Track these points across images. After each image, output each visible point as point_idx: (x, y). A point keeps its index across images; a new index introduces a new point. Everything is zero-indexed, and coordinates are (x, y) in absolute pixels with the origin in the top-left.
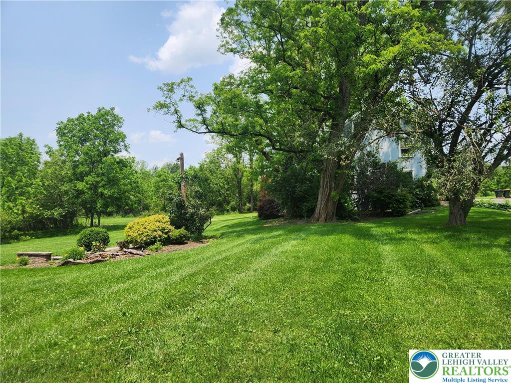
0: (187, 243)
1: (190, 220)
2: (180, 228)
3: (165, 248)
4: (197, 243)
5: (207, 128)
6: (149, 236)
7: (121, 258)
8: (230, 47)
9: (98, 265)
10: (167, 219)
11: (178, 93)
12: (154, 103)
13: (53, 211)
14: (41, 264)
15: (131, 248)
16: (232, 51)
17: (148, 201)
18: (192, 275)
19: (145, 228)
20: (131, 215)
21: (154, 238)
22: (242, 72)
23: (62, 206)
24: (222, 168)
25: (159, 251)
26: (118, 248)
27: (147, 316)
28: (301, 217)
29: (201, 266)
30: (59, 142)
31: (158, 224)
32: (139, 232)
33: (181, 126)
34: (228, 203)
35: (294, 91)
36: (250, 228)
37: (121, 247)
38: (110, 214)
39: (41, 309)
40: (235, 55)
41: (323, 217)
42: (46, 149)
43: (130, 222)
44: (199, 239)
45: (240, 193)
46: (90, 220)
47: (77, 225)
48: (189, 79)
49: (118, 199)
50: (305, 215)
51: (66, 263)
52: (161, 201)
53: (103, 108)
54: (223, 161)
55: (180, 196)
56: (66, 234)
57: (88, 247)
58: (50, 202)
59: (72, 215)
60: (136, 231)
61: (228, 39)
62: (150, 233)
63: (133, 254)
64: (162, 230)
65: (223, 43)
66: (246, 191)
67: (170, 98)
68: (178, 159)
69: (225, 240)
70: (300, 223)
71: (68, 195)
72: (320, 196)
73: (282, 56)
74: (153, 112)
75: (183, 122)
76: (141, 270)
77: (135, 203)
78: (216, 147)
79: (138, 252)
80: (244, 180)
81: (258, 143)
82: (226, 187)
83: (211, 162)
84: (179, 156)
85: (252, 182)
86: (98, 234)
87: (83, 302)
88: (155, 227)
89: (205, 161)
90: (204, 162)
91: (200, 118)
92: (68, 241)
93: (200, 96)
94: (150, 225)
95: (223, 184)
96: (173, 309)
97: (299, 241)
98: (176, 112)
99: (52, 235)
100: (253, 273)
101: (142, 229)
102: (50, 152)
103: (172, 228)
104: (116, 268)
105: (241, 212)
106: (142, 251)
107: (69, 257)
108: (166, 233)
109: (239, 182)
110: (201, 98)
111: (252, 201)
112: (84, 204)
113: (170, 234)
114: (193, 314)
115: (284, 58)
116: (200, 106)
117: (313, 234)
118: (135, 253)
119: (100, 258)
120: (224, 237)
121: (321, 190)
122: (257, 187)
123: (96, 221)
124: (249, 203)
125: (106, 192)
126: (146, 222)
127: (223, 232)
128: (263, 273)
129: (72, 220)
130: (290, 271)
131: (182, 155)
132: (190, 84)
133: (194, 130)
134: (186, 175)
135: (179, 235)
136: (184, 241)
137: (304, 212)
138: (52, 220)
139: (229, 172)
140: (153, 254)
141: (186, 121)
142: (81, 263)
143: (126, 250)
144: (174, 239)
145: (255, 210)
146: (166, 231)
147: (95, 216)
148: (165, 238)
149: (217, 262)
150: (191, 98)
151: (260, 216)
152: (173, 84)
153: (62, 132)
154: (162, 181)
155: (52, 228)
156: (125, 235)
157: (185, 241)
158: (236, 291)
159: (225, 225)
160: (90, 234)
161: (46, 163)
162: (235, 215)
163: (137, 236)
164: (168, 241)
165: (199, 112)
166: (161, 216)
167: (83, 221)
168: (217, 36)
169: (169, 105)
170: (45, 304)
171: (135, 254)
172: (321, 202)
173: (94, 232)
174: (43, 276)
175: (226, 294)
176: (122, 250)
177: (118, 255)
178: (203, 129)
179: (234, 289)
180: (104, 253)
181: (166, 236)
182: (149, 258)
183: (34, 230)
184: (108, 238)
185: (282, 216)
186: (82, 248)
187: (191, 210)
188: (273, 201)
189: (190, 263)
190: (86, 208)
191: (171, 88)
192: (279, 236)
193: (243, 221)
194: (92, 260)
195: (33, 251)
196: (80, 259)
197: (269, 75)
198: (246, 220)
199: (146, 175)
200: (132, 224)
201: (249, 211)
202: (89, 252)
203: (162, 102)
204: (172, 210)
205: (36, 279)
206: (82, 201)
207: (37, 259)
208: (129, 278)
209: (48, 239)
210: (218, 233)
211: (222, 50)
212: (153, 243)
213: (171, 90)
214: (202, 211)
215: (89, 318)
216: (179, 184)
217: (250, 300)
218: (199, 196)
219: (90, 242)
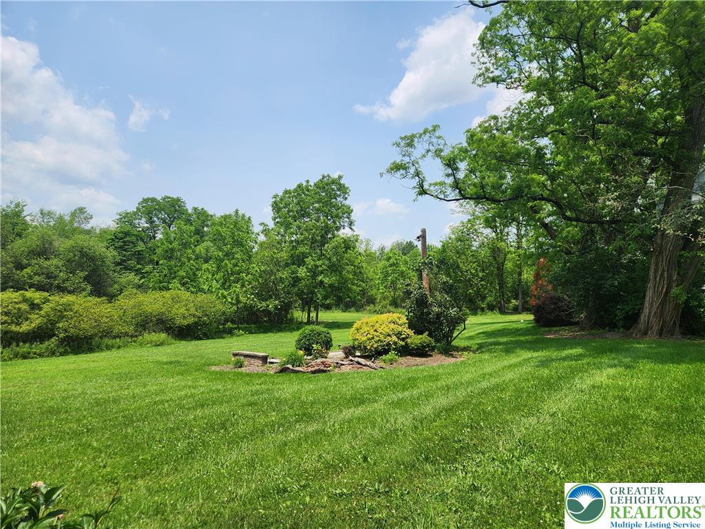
0: (431, 356)
1: (435, 323)
2: (422, 334)
3: (402, 360)
4: (446, 356)
5: (460, 192)
6: (381, 342)
7: (347, 369)
8: (491, 75)
9: (321, 375)
10: (404, 320)
11: (420, 148)
12: (388, 165)
13: (268, 302)
14: (257, 368)
15: (358, 356)
16: (493, 80)
17: (373, 292)
18: (449, 410)
19: (376, 331)
20: (352, 309)
21: (387, 345)
22: (508, 109)
23: (277, 297)
24: (474, 248)
25: (395, 364)
26: (343, 355)
27: (398, 468)
28: (613, 326)
29: (461, 394)
30: (274, 219)
31: (392, 326)
32: (369, 336)
33: (423, 192)
34: (484, 298)
35: (601, 127)
36: (522, 338)
37: (346, 353)
38: (328, 307)
39: (262, 432)
40: (499, 85)
41: (655, 328)
42: (261, 228)
43: (358, 322)
44: (448, 350)
45: (502, 284)
46: (307, 314)
47: (292, 319)
48: (435, 128)
49: (338, 289)
50: (621, 323)
51: (284, 370)
52: (390, 292)
53: (329, 176)
54: (475, 237)
55: (420, 288)
56: (280, 330)
57: (308, 351)
58: (265, 292)
59: (287, 307)
60: (365, 334)
61: (488, 65)
62: (382, 338)
63: (361, 364)
64: (398, 334)
65: (481, 71)
66: (510, 281)
67: (409, 156)
68: (418, 238)
69: (486, 356)
70: (612, 338)
71: (283, 283)
72: (649, 294)
73: (581, 78)
74: (387, 177)
75: (426, 186)
76: (376, 390)
77: (358, 295)
78: (466, 218)
79: (368, 363)
80: (509, 265)
81: (535, 210)
82: (481, 274)
83: (459, 240)
84: (420, 233)
85: (520, 268)
86: (319, 334)
87: (310, 429)
88: (388, 331)
89: (450, 238)
90: (448, 239)
91: (450, 180)
92: (282, 340)
93: (451, 149)
94: (382, 327)
95: (477, 271)
96: (433, 463)
97: (620, 369)
98: (417, 174)
99: (266, 331)
100: (548, 420)
101: (371, 331)
102: (266, 232)
103: (411, 332)
104: (344, 383)
105: (503, 311)
106: (373, 362)
107: (288, 363)
108: (403, 339)
109: (500, 267)
110: (453, 152)
111: (520, 296)
112: (300, 294)
113: (409, 341)
114: (465, 478)
115: (584, 79)
116: (451, 164)
117: (644, 358)
118: (363, 363)
119: (322, 368)
120: (484, 350)
121: (650, 285)
122: (528, 275)
123: (313, 315)
124: (516, 298)
125: (326, 280)
126: (377, 322)
127: (480, 342)
128: (568, 421)
129: (287, 312)
130: (616, 423)
131: (424, 231)
132: (437, 134)
133: (442, 196)
134: (431, 259)
135: (420, 343)
136: (427, 351)
137: (617, 318)
138: (266, 312)
139: (484, 253)
140: (387, 367)
141: (430, 185)
142: (301, 371)
143: (352, 358)
144: (413, 349)
145: (525, 309)
146: (404, 336)
147: (312, 309)
148: (402, 346)
149: (484, 392)
150: (438, 153)
151: (537, 320)
152: (413, 136)
153: (276, 207)
154: (391, 266)
155: (266, 322)
156: (351, 338)
157: (429, 353)
158: (527, 446)
159: (481, 331)
160: (310, 335)
161: (262, 245)
162: (493, 316)
163: (366, 341)
164: (406, 351)
165: (450, 171)
166: (396, 315)
167: (299, 315)
168: (472, 63)
169: (407, 165)
170: (266, 426)
171: (364, 366)
172: (651, 305)
173: (315, 332)
174: (260, 384)
175: (510, 450)
176: (347, 358)
177: (343, 365)
178: (453, 194)
179: (523, 442)
180: (328, 361)
181: (403, 343)
182: (382, 372)
183: (248, 324)
184: (331, 340)
185: (577, 324)
186: (302, 352)
187: (436, 309)
188: (559, 299)
189: (442, 388)
190: (302, 299)
191: (410, 142)
192: (578, 357)
193: (508, 327)
194: (313, 369)
195: (247, 350)
196: (299, 366)
197: (551, 109)
198: (515, 326)
199: (370, 256)
200: (360, 324)
201: (516, 311)
202: (309, 357)
203: (398, 161)
204: (411, 307)
205: (254, 388)
206: (299, 290)
207: (252, 361)
208: (362, 402)
209: (262, 336)
210: (473, 343)
211: (480, 81)
212: (386, 352)
213: (410, 145)
214: (453, 312)
215: (320, 457)
216: (420, 272)
217: (555, 467)
218: (448, 289)
219: (310, 345)
